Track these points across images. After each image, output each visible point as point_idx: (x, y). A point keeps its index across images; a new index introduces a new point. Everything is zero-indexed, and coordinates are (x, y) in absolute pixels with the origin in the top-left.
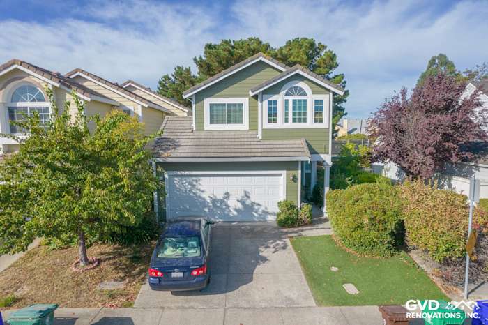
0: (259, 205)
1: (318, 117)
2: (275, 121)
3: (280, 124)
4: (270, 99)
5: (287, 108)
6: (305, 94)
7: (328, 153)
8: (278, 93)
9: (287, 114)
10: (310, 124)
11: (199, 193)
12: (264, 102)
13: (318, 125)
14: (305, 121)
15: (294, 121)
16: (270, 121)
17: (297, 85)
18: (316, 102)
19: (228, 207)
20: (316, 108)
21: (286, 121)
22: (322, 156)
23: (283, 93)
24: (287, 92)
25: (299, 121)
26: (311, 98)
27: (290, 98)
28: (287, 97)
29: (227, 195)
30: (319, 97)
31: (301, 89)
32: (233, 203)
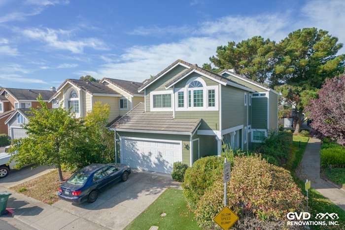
0: (167, 162)
1: (211, 103)
2: (183, 106)
3: (186, 108)
4: (179, 91)
5: (190, 96)
6: (201, 86)
7: (219, 130)
8: (184, 86)
9: (190, 101)
10: (205, 108)
11: (136, 151)
12: (176, 93)
13: (211, 109)
14: (202, 105)
15: (195, 105)
16: (180, 106)
17: (196, 80)
18: (210, 91)
19: (150, 161)
20: (210, 96)
21: (190, 106)
22: (215, 132)
23: (187, 86)
24: (190, 85)
25: (198, 106)
26: (205, 89)
27: (192, 90)
28: (190, 89)
29: (150, 154)
30: (211, 88)
31: (199, 83)
32: (153, 159)
